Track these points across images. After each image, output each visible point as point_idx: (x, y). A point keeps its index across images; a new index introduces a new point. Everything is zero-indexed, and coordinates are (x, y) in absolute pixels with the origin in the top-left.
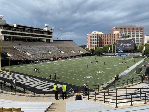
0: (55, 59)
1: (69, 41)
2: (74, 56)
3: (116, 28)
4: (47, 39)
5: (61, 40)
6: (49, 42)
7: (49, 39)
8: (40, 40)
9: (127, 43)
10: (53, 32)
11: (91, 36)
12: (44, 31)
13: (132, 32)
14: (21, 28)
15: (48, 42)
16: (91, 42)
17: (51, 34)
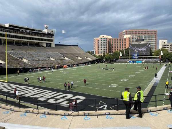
0: (59, 67)
1: (73, 46)
2: (81, 63)
3: (126, 32)
4: (46, 43)
5: (64, 44)
6: (50, 46)
7: (50, 44)
8: (38, 45)
9: (142, 48)
10: (54, 34)
11: (98, 41)
12: (43, 33)
13: (144, 36)
14: (14, 28)
15: (48, 47)
16: (99, 48)
17: (51, 37)
